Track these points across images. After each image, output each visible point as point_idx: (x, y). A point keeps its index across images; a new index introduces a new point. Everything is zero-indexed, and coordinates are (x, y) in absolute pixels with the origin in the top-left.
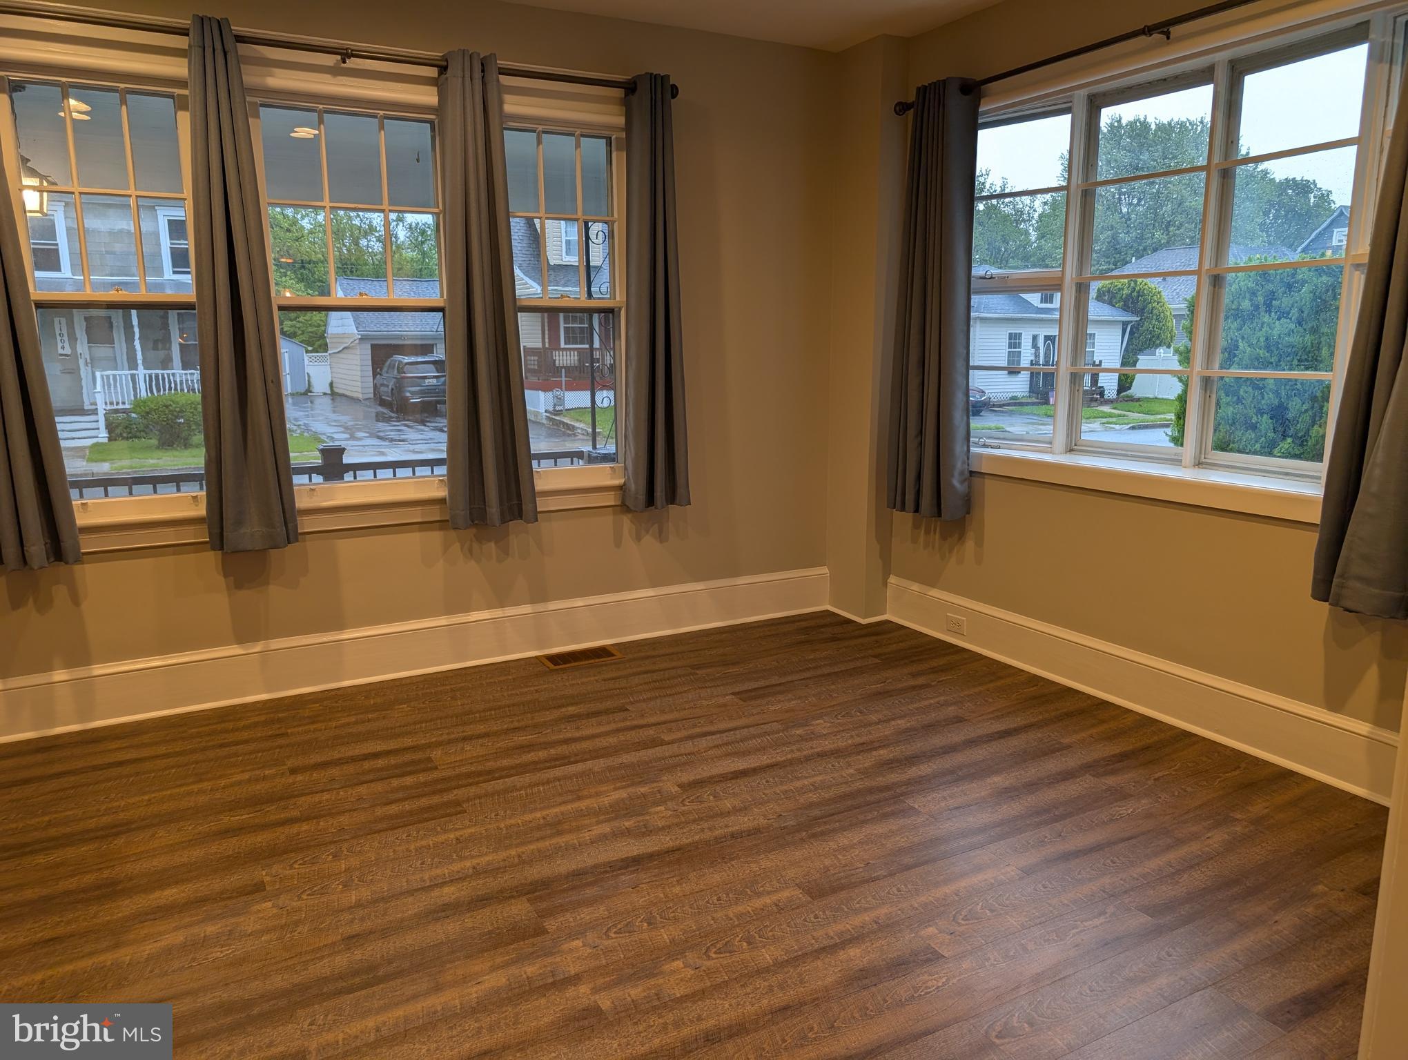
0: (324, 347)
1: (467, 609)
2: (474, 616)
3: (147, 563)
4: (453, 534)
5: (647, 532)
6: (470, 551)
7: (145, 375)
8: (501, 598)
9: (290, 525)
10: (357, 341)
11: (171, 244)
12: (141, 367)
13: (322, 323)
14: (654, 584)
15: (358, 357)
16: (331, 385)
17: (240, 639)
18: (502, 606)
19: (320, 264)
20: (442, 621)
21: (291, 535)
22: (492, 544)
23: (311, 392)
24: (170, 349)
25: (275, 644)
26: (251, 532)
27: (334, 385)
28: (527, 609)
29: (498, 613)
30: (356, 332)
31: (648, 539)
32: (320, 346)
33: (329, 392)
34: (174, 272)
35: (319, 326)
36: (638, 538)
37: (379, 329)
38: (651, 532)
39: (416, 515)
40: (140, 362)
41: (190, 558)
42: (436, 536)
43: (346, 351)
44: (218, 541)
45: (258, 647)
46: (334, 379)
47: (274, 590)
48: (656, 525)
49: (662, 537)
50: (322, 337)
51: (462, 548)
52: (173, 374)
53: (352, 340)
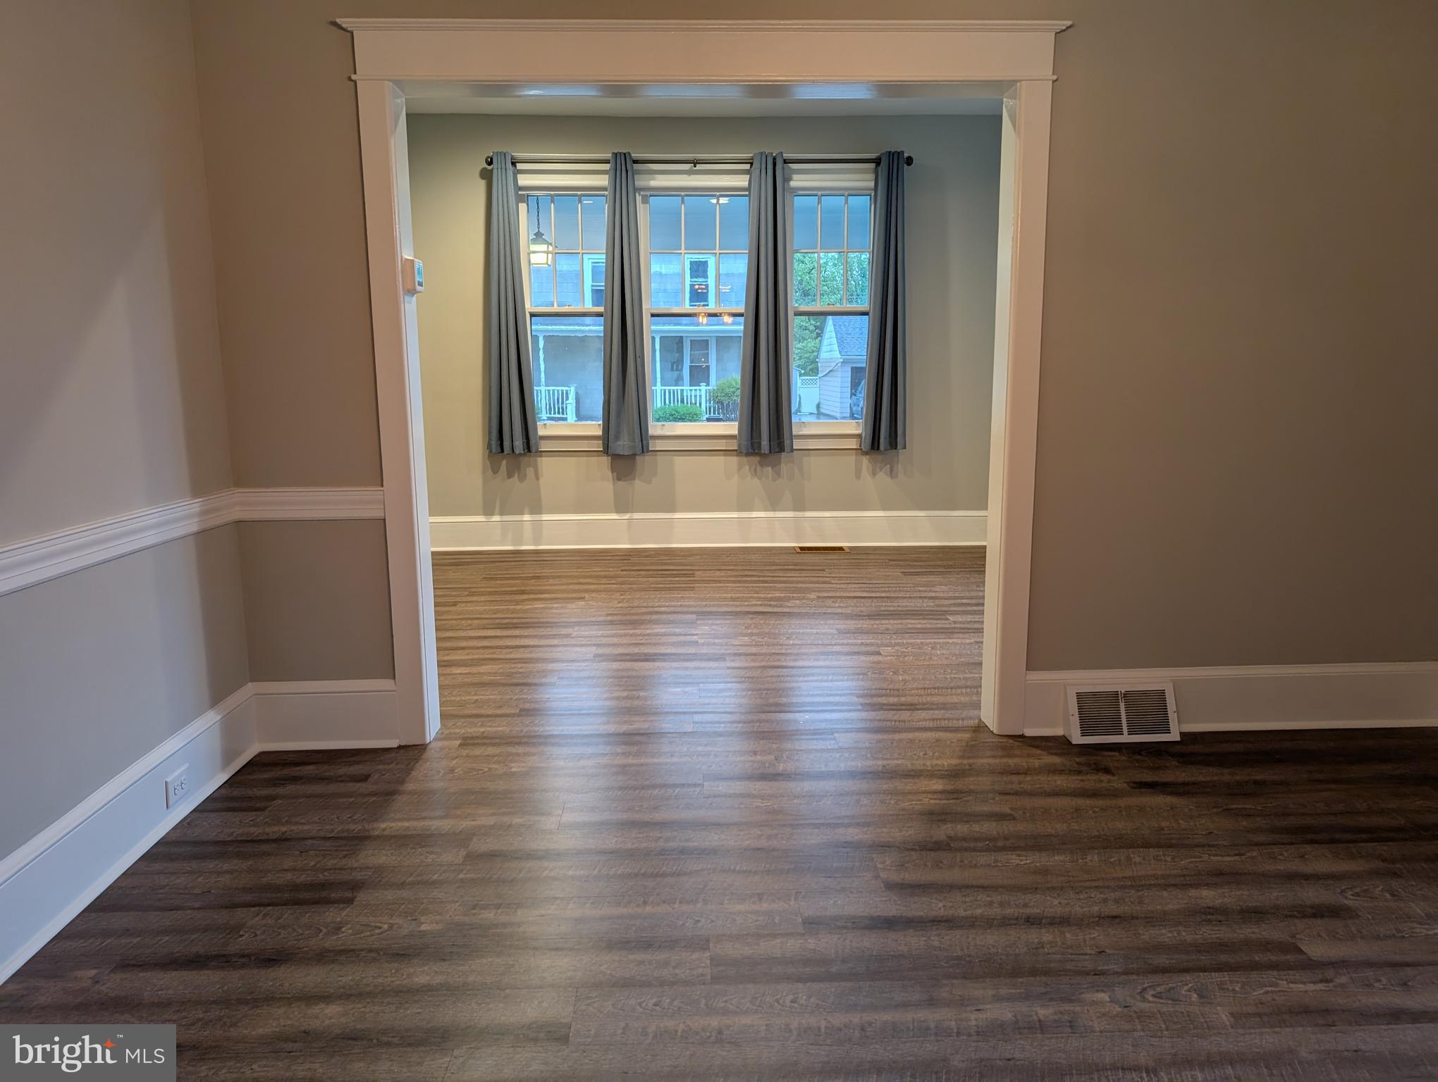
0: (815, 371)
1: (751, 509)
2: (755, 514)
3: (571, 461)
4: (745, 459)
5: (881, 470)
6: (755, 471)
7: (661, 390)
8: (774, 505)
9: (644, 442)
10: (839, 365)
11: (691, 281)
12: (659, 383)
13: (815, 349)
14: (884, 509)
15: (839, 380)
16: (818, 406)
17: (618, 511)
18: (774, 511)
19: (826, 296)
20: (735, 515)
21: (644, 449)
22: (770, 468)
23: (800, 412)
24: (682, 370)
25: (636, 516)
26: (623, 445)
27: (821, 406)
28: (790, 514)
29: (771, 514)
30: (839, 356)
31: (882, 476)
32: (812, 370)
33: (815, 412)
34: (691, 306)
35: (813, 352)
36: (874, 474)
37: (860, 354)
38: (883, 470)
39: (722, 445)
40: (659, 380)
41: (594, 459)
42: (734, 460)
43: (830, 374)
44: (606, 451)
45: (627, 516)
46: (822, 401)
47: (637, 482)
48: (888, 466)
49: (892, 474)
50: (814, 362)
51: (750, 470)
52: (682, 390)
53: (835, 364)
